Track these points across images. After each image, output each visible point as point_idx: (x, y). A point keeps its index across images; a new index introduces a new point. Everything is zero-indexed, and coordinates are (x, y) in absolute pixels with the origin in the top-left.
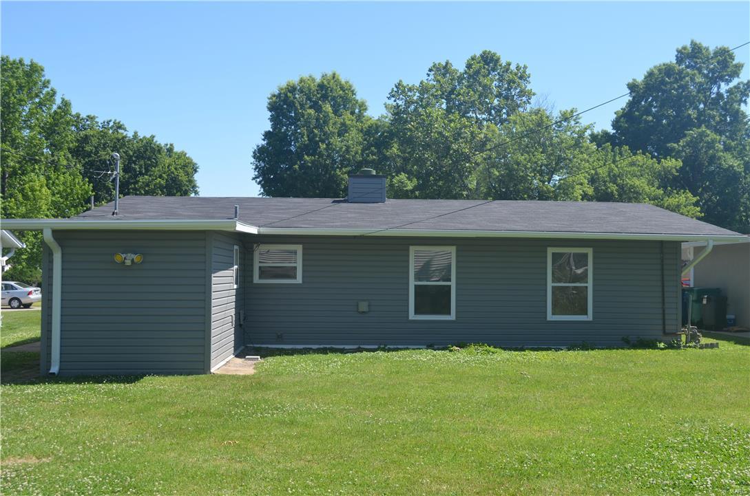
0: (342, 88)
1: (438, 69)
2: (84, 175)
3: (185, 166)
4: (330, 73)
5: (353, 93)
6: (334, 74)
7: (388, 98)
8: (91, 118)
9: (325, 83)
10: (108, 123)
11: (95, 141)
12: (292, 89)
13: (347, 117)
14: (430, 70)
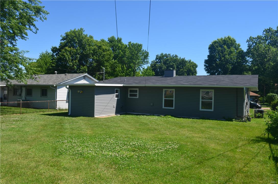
0: (231, 41)
1: (267, 31)
2: (153, 70)
3: (193, 66)
4: (227, 37)
5: (235, 42)
6: (229, 37)
7: (247, 42)
8: (169, 54)
9: (225, 39)
10: (173, 55)
11: (170, 60)
12: (215, 42)
13: (232, 49)
14: (264, 31)
